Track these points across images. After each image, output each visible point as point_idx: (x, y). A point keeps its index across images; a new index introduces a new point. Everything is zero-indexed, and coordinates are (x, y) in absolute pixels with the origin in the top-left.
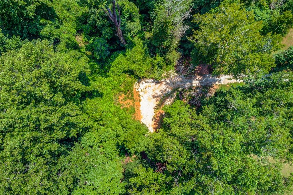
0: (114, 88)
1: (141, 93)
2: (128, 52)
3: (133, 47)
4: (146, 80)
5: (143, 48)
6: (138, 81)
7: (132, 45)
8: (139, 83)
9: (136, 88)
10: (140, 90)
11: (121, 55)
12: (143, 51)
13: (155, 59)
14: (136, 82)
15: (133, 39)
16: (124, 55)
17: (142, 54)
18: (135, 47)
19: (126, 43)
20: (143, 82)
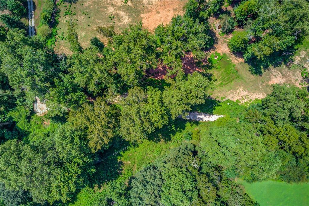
0: (39, 128)
1: (43, 111)
2: (15, 120)
3: (12, 117)
4: (35, 108)
5: (12, 111)
6: (36, 113)
7: (11, 118)
8: (37, 113)
9: (41, 115)
10: (41, 112)
11: (17, 125)
12: (14, 111)
13: (18, 104)
14: (37, 114)
15: (8, 117)
16: (18, 122)
17: (15, 112)
18: (12, 116)
19: (10, 121)
20: (37, 110)
